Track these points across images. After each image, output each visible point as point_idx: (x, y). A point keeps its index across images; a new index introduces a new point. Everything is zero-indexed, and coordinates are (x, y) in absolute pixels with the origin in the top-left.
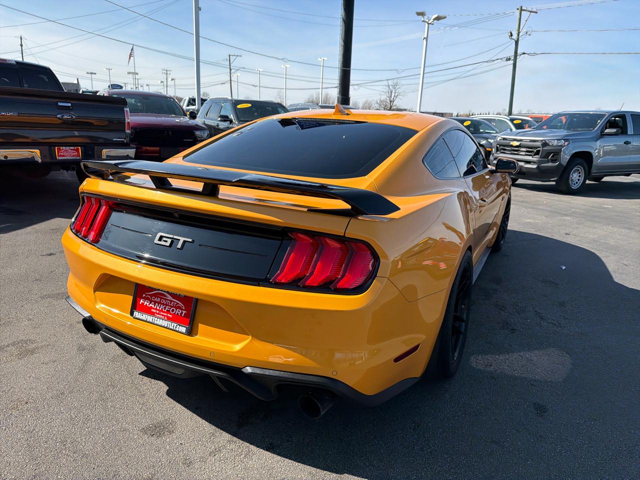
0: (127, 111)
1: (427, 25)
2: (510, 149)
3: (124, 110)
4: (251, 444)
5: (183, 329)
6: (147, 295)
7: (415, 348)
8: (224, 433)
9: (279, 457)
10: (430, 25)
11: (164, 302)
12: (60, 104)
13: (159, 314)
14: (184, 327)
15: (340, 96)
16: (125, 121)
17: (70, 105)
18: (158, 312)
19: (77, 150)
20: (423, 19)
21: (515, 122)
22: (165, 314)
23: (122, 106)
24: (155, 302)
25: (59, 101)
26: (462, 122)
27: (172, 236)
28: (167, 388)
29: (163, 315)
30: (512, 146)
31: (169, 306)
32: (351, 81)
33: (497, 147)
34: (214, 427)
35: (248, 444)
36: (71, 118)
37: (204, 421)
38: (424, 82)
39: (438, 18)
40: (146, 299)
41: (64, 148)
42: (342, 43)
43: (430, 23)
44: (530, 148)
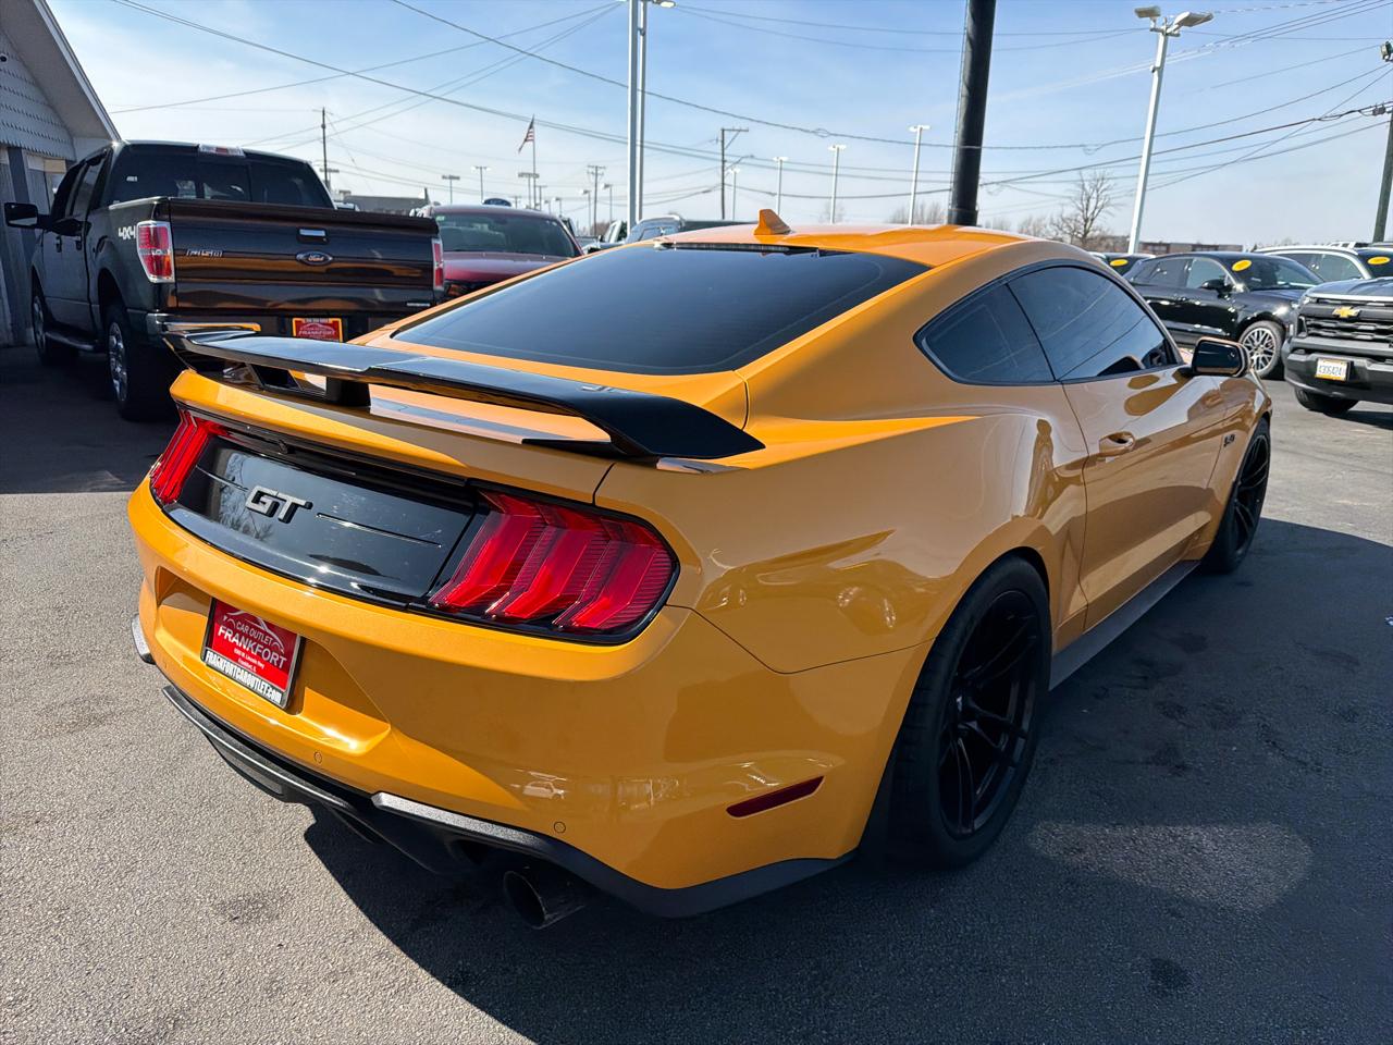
0: (437, 246)
1: (1162, 38)
2: (1333, 325)
3: (430, 242)
4: (422, 966)
5: (276, 696)
6: (229, 617)
7: (809, 787)
8: (380, 933)
9: (468, 1005)
10: (1170, 38)
11: (254, 634)
12: (304, 232)
13: (244, 660)
14: (280, 692)
15: (954, 208)
16: (432, 266)
17: (322, 234)
18: (243, 655)
19: (335, 325)
20: (1152, 26)
21: (1371, 261)
22: (254, 661)
23: (428, 235)
24: (241, 634)
25: (304, 225)
26: (1229, 262)
27: (274, 493)
28: (313, 822)
29: (250, 663)
30: (1337, 318)
31: (261, 643)
32: (981, 175)
33: (1300, 321)
34: (363, 918)
35: (417, 966)
36: (326, 259)
37: (350, 902)
38: (1150, 172)
39: (1190, 21)
40: (229, 625)
41: (309, 320)
42: (965, 91)
43: (1170, 34)
44: (1382, 323)
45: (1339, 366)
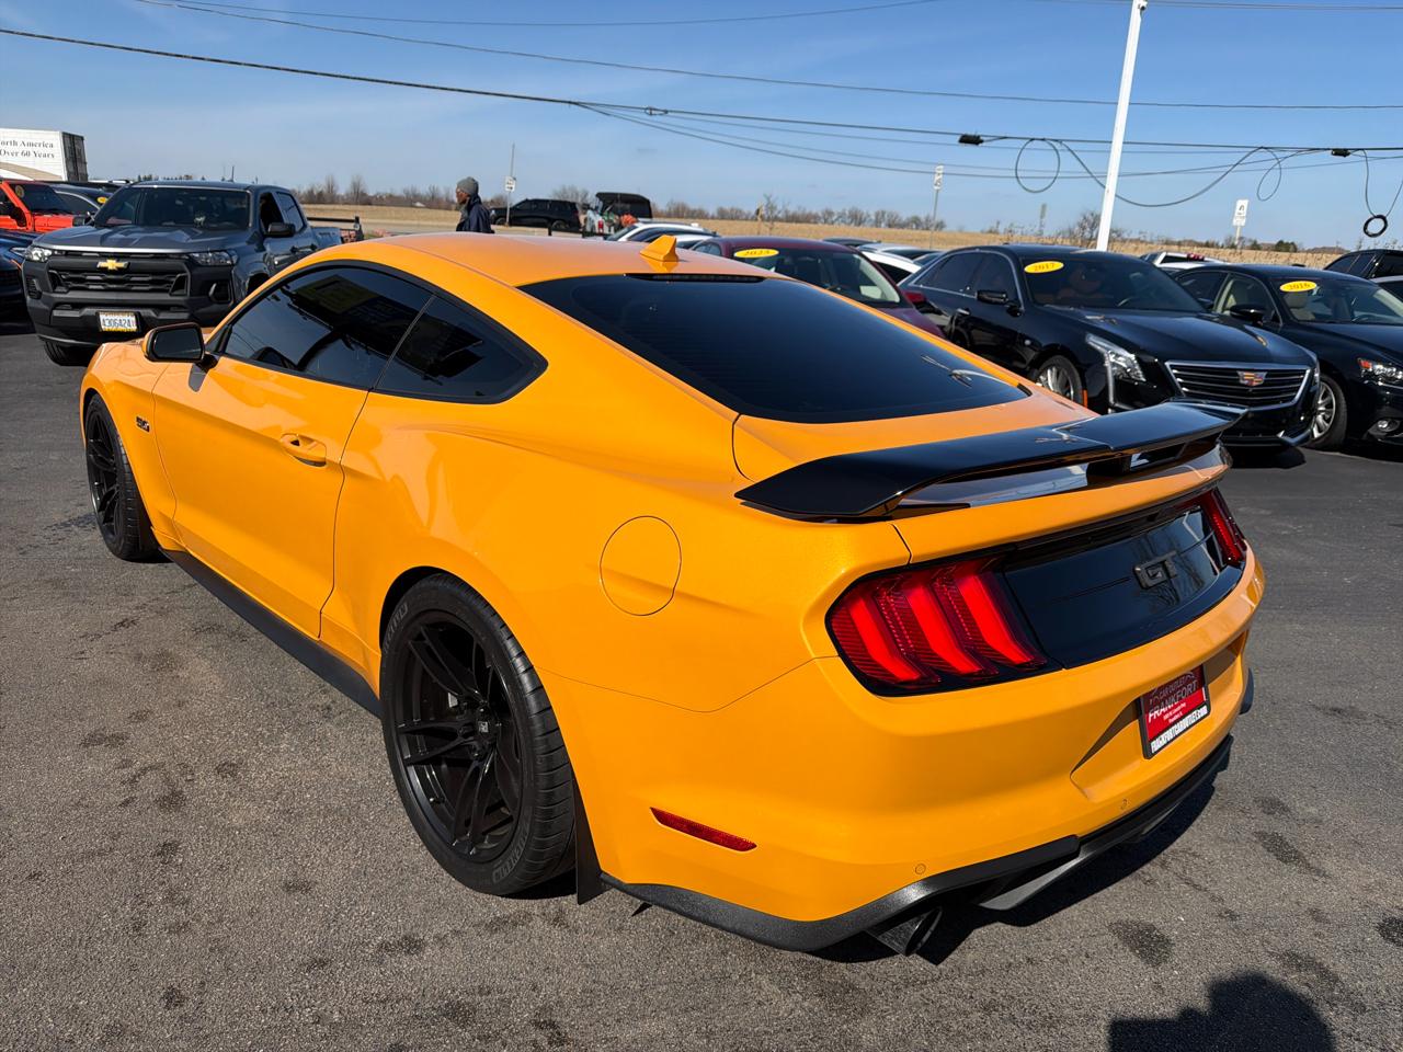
5: (1204, 710)
18: (1171, 713)
22: (1179, 708)
33: (52, 275)
44: (157, 274)
45: (126, 317)
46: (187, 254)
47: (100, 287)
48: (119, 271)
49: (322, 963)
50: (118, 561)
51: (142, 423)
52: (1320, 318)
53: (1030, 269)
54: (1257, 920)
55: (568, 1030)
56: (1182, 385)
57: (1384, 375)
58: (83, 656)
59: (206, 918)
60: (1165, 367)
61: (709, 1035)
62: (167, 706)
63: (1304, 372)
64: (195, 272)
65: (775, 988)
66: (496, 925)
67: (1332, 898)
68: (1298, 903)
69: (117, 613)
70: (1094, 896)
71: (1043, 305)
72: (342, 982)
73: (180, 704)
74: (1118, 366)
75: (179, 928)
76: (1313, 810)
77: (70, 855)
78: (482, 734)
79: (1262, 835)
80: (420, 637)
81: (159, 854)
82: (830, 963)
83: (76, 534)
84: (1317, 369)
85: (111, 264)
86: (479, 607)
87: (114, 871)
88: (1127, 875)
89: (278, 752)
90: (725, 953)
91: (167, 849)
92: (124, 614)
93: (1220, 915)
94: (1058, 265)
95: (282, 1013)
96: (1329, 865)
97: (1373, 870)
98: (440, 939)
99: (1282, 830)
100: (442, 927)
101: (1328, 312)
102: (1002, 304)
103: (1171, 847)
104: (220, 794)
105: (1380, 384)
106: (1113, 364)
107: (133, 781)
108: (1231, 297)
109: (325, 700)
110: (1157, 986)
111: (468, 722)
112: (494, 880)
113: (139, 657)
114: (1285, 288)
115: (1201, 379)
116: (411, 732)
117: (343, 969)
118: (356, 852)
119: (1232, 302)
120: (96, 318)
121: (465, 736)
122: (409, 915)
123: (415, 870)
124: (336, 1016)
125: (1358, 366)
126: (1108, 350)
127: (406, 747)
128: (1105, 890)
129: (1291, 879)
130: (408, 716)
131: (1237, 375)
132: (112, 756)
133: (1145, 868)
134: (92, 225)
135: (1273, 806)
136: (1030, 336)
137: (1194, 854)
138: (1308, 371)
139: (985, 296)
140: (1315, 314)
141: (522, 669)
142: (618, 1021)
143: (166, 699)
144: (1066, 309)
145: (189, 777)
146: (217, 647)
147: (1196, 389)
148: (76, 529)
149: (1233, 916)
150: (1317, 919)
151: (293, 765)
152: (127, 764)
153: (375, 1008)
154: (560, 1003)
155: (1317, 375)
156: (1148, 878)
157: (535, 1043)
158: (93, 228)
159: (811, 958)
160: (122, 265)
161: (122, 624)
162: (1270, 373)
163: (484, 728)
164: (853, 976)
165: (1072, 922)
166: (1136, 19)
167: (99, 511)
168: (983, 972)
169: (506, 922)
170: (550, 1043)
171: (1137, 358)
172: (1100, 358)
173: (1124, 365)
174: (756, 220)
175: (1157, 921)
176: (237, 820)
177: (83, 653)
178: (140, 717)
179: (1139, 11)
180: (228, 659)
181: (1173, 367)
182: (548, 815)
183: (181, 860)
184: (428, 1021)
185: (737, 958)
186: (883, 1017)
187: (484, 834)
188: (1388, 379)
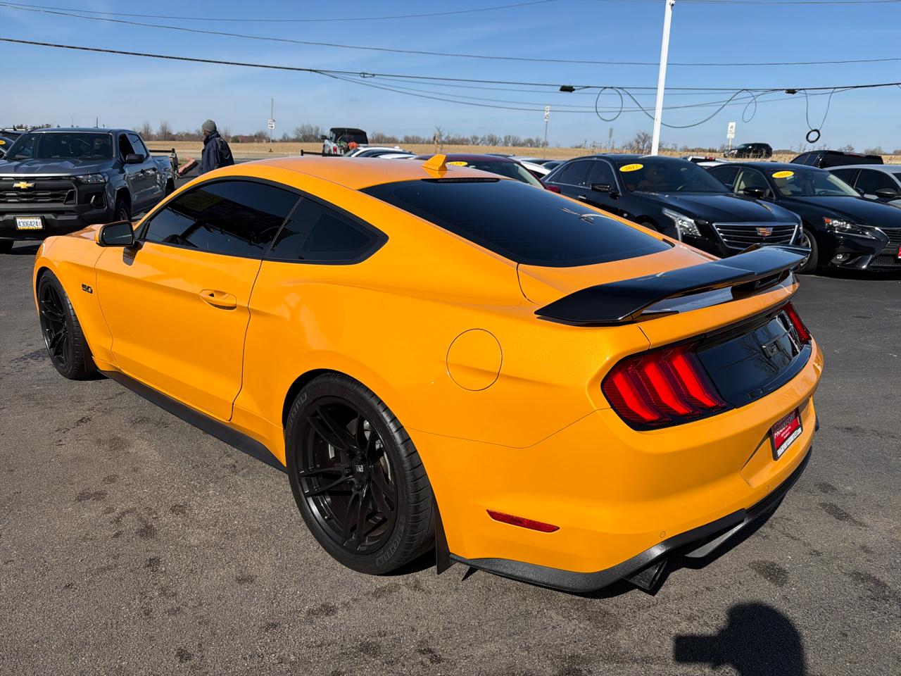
5: (799, 430)
44: (55, 190)
45: (35, 220)
46: (74, 176)
47: (16, 200)
48: (29, 189)
49: (275, 626)
50: (67, 380)
51: (86, 288)
52: (794, 193)
53: (623, 169)
54: (833, 555)
55: (440, 653)
56: (724, 237)
57: (839, 227)
58: (61, 443)
59: (190, 604)
60: (713, 226)
61: (528, 649)
62: (126, 472)
63: (794, 227)
64: (80, 189)
65: (560, 618)
66: (379, 593)
67: (872, 538)
68: (854, 543)
69: (75, 414)
70: (736, 547)
71: (632, 191)
72: (290, 636)
73: (135, 470)
74: (684, 227)
75: (175, 611)
76: (849, 488)
77: (89, 571)
78: (359, 473)
79: (824, 505)
80: (316, 414)
81: (148, 566)
82: (589, 600)
83: (32, 364)
84: (801, 225)
85: (23, 185)
86: (362, 392)
87: (121, 579)
88: (752, 534)
89: (208, 496)
90: (524, 599)
91: (153, 563)
92: (81, 414)
93: (811, 554)
94: (640, 166)
95: (256, 659)
96: (866, 520)
97: (891, 520)
98: (345, 605)
99: (835, 502)
100: (344, 597)
101: (800, 190)
102: (607, 191)
103: (773, 516)
104: (178, 525)
105: (837, 232)
106: (681, 226)
107: (118, 521)
108: (742, 182)
109: (230, 461)
110: (785, 598)
111: (348, 466)
112: (378, 565)
113: (99, 441)
114: (775, 175)
115: (734, 233)
116: (308, 476)
117: (289, 628)
118: (277, 555)
119: (743, 185)
120: (14, 221)
121: (347, 475)
122: (322, 591)
123: (318, 564)
124: (292, 658)
125: (823, 223)
126: (677, 217)
127: (305, 486)
128: (741, 544)
129: (846, 529)
130: (306, 465)
131: (756, 230)
132: (100, 506)
133: (761, 529)
134: (5, 159)
135: (826, 488)
136: (627, 211)
137: (787, 519)
138: (797, 226)
139: (597, 187)
140: (792, 192)
141: (394, 430)
142: (470, 645)
143: (125, 467)
144: (646, 193)
145: (154, 516)
146: (150, 432)
147: (733, 239)
148: (32, 361)
149: (818, 554)
150: (866, 552)
151: (221, 504)
152: (110, 510)
153: (316, 651)
154: (431, 637)
155: (801, 228)
156: (764, 535)
157: (422, 663)
158: (6, 161)
159: (577, 598)
160: (30, 185)
161: (81, 421)
162: (775, 228)
163: (361, 469)
164: (606, 606)
165: (726, 564)
166: (668, 12)
167: (50, 348)
168: (682, 598)
169: (384, 591)
170: (432, 662)
171: (695, 222)
172: (672, 223)
173: (687, 226)
174: (433, 143)
175: (776, 559)
176: (193, 541)
177: (60, 441)
178: (111, 480)
179: (670, 6)
180: (160, 440)
181: (717, 226)
182: (416, 519)
183: (164, 569)
184: (351, 656)
185: (533, 601)
186: (630, 629)
187: (365, 535)
188: (841, 229)
